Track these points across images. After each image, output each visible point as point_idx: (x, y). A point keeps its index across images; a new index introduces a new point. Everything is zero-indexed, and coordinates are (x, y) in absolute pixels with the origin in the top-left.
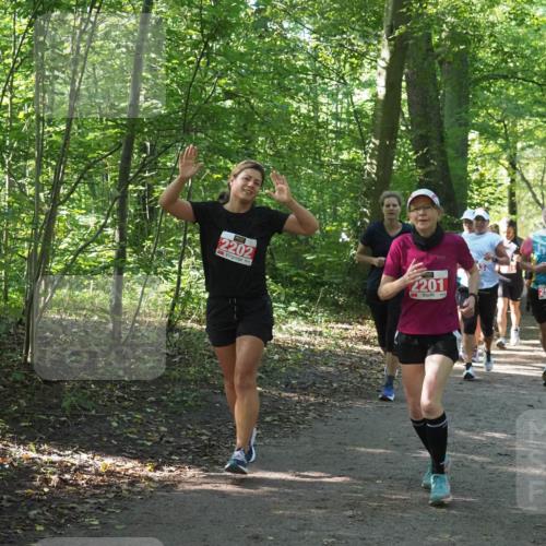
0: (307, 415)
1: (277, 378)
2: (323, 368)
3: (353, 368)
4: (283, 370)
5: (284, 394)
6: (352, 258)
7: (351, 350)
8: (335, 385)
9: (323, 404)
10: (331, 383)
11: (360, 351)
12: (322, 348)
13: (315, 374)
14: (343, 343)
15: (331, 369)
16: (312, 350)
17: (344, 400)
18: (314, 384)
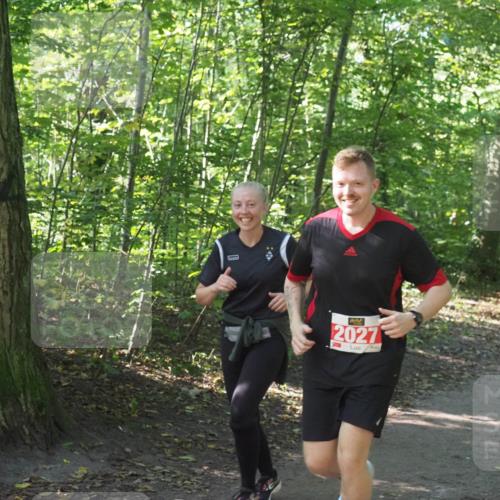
0: (462, 374)
1: (433, 345)
2: (465, 337)
3: (490, 339)
4: (435, 337)
5: (441, 357)
6: (473, 243)
7: (483, 323)
8: (478, 352)
9: (472, 366)
10: (474, 350)
11: (491, 325)
12: (460, 320)
13: (461, 343)
14: (476, 318)
15: (472, 339)
16: (453, 323)
17: (489, 364)
18: (461, 350)
